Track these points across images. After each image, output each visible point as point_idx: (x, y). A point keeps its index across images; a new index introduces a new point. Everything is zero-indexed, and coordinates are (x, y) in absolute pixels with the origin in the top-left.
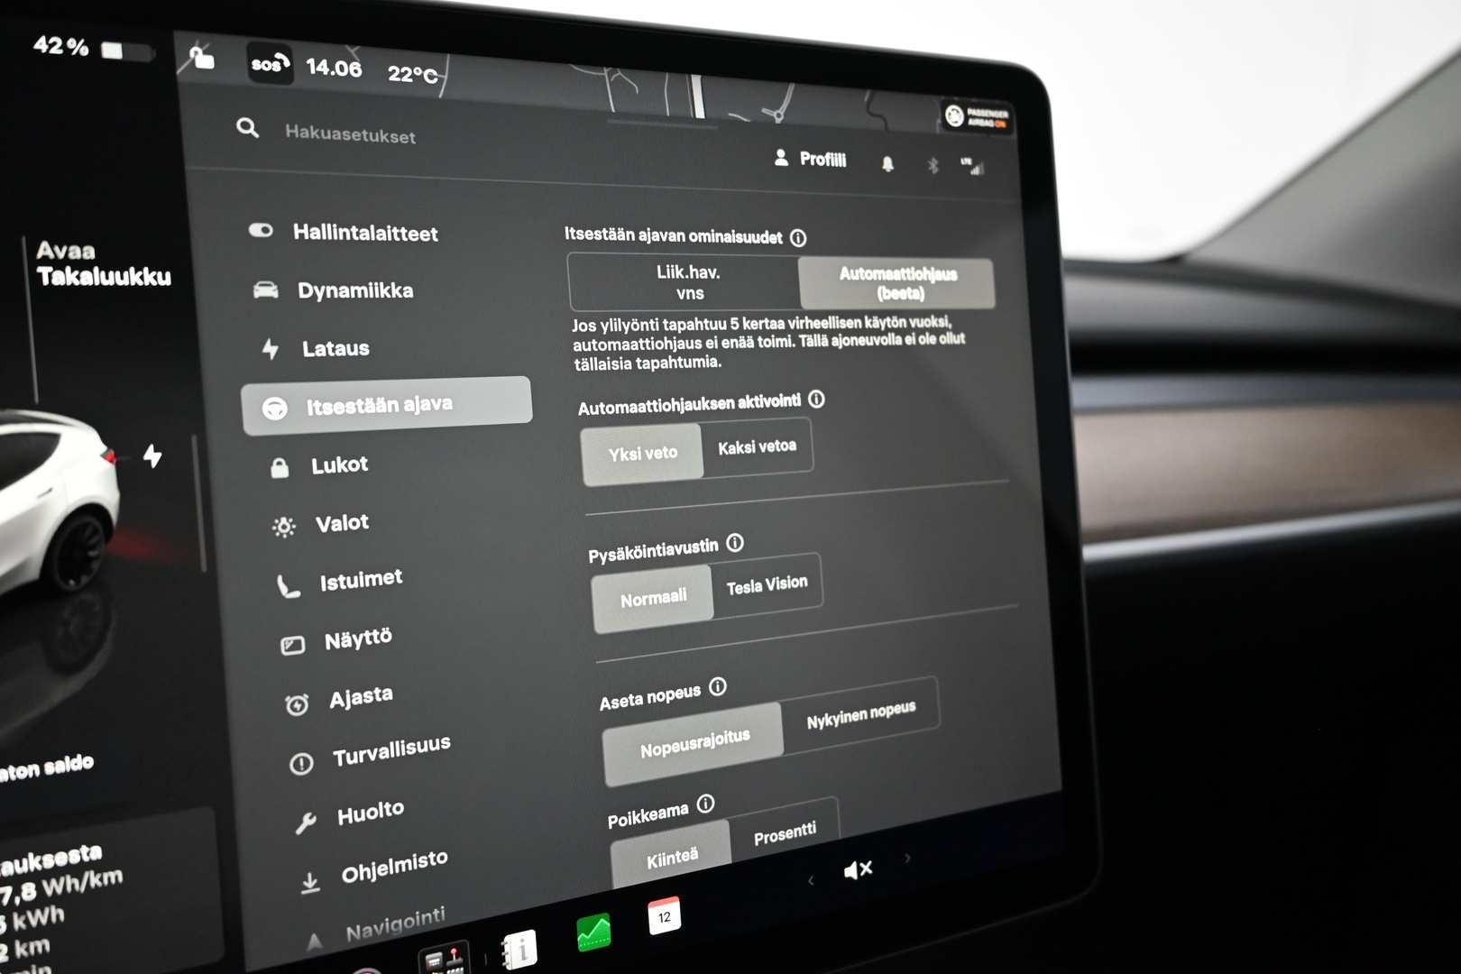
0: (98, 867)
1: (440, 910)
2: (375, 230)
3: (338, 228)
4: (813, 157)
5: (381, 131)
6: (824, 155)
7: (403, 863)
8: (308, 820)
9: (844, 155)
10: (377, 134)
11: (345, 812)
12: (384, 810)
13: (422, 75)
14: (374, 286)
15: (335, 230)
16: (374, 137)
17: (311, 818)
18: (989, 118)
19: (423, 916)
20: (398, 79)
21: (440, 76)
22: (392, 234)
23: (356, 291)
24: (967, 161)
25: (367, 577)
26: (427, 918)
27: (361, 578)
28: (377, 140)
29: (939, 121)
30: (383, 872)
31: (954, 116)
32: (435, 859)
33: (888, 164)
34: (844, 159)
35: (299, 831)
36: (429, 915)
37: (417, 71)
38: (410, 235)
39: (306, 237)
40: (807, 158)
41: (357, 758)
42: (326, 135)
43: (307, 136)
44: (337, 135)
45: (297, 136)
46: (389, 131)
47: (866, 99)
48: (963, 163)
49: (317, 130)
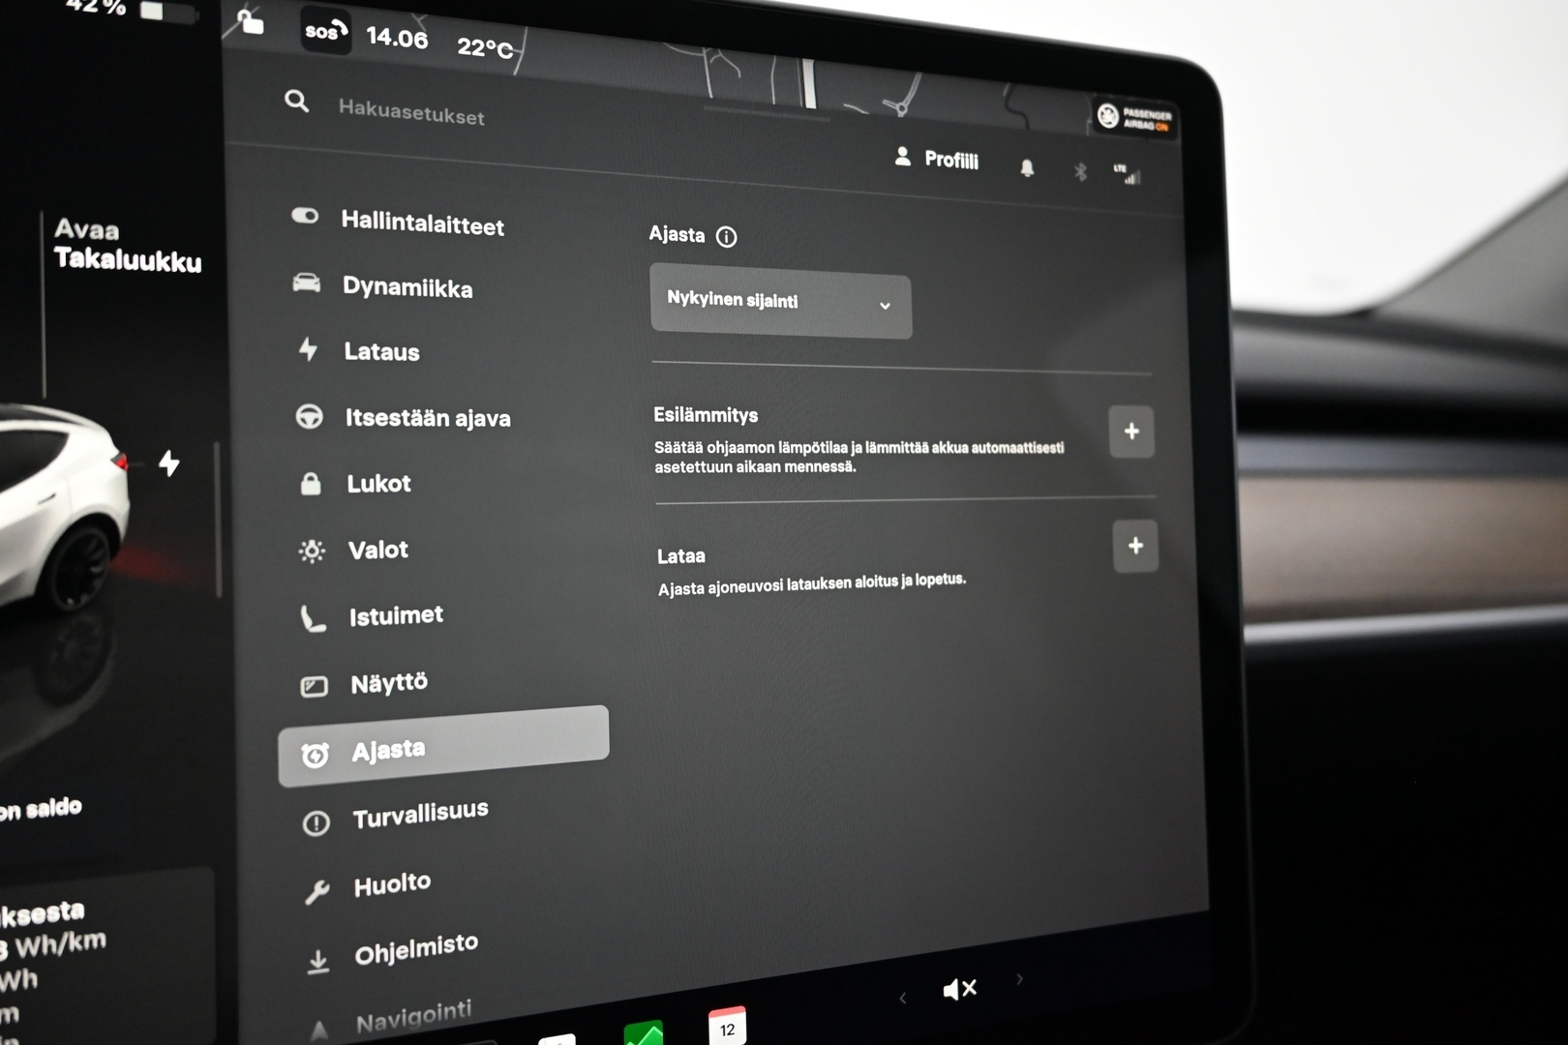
0: (79, 927)
1: (465, 1003)
2: (434, 221)
3: (391, 217)
4: (940, 157)
5: (447, 110)
6: (953, 155)
7: (426, 946)
8: (320, 889)
9: (976, 156)
10: (441, 113)
11: (363, 883)
12: (408, 883)
13: (496, 49)
14: (428, 283)
15: (388, 219)
16: (438, 117)
17: (323, 886)
18: (1148, 120)
19: (446, 1010)
20: (469, 53)
21: (516, 51)
22: (453, 225)
23: (408, 288)
24: (1122, 168)
25: (403, 613)
26: (450, 1012)
27: (397, 613)
28: (441, 119)
29: (1090, 121)
30: (402, 955)
31: (1108, 116)
32: (463, 944)
33: (1027, 168)
34: (976, 161)
35: (309, 901)
36: (453, 1008)
37: (491, 44)
38: (473, 227)
39: (356, 225)
40: (933, 158)
41: (380, 820)
42: (384, 112)
43: (363, 112)
44: (396, 113)
45: (351, 112)
46: (454, 110)
47: (1005, 93)
48: (1116, 170)
49: (374, 107)
